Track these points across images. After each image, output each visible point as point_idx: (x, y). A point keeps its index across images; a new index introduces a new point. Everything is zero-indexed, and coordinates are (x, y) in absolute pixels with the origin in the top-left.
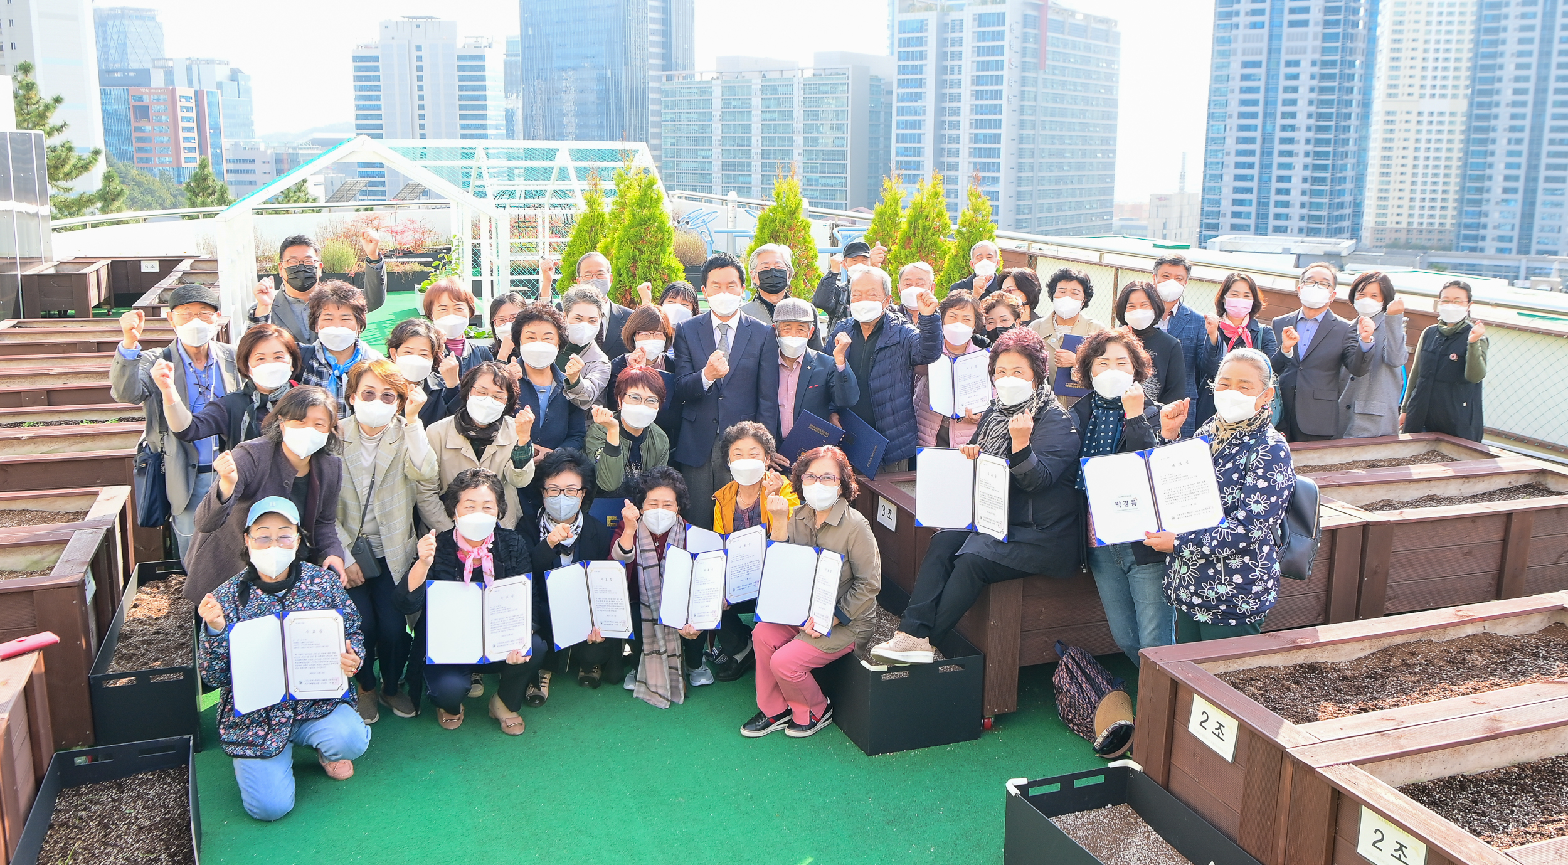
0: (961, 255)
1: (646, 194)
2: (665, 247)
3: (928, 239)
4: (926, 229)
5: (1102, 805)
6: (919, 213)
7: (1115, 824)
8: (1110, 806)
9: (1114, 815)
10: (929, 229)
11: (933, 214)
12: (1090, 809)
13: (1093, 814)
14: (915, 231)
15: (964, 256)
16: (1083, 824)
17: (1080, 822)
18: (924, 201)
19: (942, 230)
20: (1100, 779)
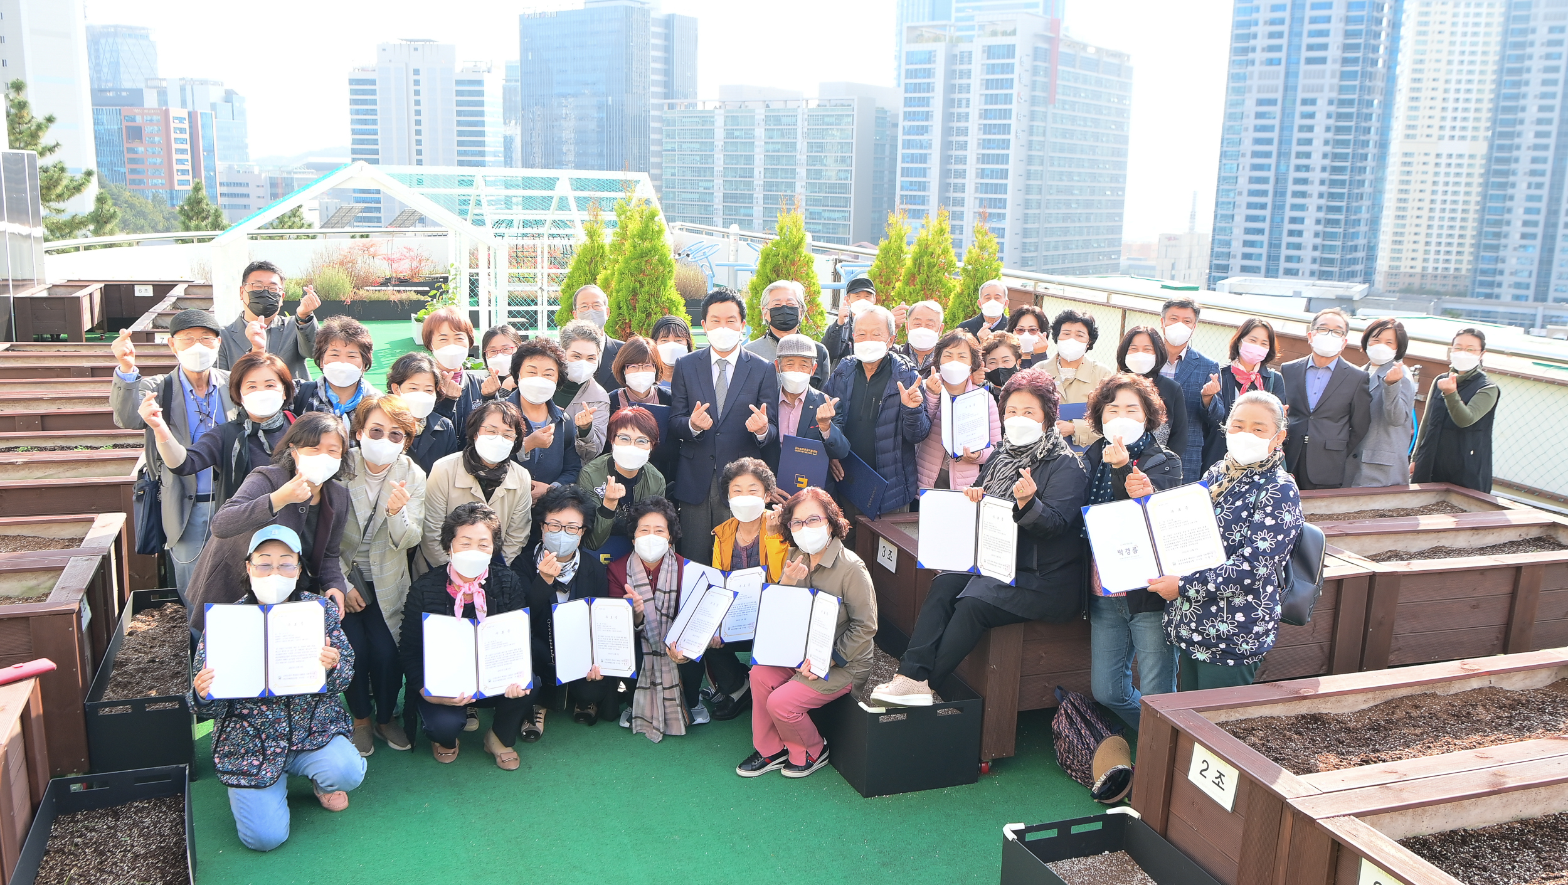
0: (966, 293)
1: (647, 226)
2: (666, 280)
3: (932, 276)
4: (931, 266)
5: (1099, 852)
6: (925, 250)
7: (1111, 871)
8: (1107, 852)
9: (1111, 862)
10: (934, 266)
11: (938, 251)
12: (1087, 855)
13: (1090, 860)
14: (919, 268)
15: (969, 295)
16: (1079, 870)
17: (1076, 868)
18: (930, 238)
19: (947, 267)
20: (1098, 826)
